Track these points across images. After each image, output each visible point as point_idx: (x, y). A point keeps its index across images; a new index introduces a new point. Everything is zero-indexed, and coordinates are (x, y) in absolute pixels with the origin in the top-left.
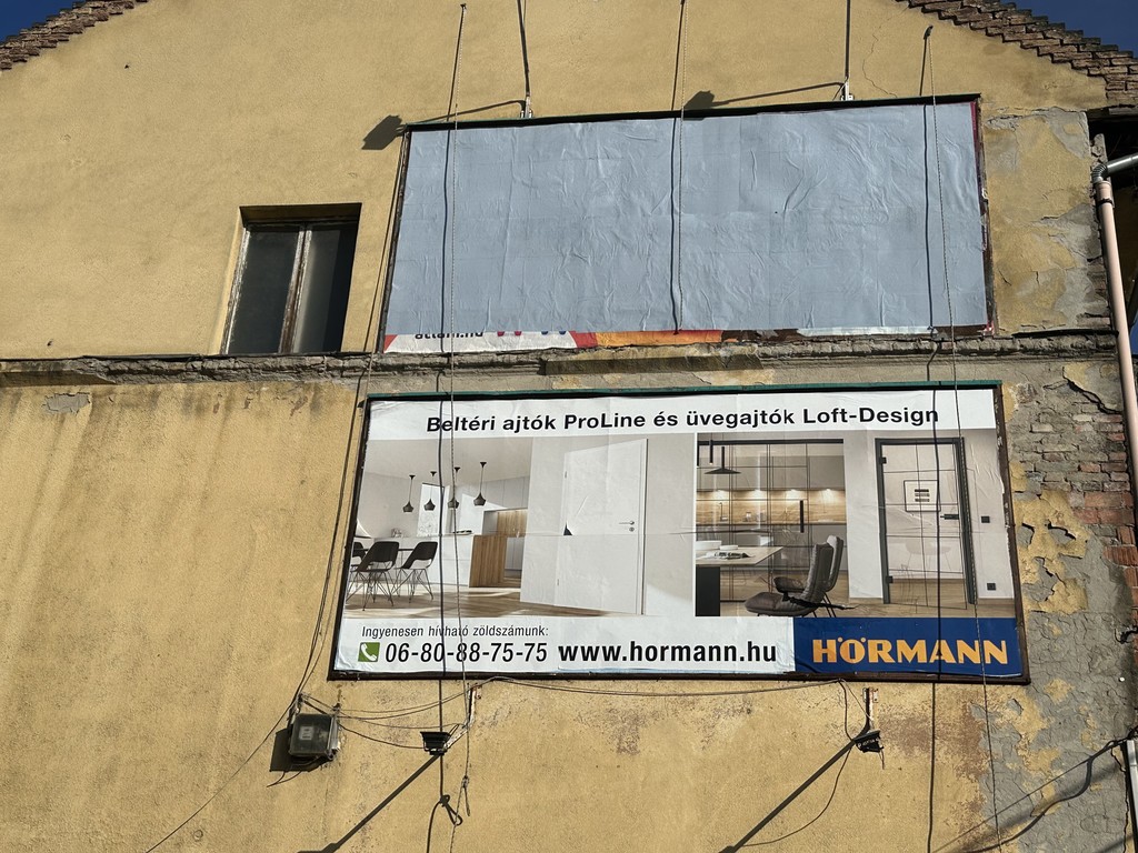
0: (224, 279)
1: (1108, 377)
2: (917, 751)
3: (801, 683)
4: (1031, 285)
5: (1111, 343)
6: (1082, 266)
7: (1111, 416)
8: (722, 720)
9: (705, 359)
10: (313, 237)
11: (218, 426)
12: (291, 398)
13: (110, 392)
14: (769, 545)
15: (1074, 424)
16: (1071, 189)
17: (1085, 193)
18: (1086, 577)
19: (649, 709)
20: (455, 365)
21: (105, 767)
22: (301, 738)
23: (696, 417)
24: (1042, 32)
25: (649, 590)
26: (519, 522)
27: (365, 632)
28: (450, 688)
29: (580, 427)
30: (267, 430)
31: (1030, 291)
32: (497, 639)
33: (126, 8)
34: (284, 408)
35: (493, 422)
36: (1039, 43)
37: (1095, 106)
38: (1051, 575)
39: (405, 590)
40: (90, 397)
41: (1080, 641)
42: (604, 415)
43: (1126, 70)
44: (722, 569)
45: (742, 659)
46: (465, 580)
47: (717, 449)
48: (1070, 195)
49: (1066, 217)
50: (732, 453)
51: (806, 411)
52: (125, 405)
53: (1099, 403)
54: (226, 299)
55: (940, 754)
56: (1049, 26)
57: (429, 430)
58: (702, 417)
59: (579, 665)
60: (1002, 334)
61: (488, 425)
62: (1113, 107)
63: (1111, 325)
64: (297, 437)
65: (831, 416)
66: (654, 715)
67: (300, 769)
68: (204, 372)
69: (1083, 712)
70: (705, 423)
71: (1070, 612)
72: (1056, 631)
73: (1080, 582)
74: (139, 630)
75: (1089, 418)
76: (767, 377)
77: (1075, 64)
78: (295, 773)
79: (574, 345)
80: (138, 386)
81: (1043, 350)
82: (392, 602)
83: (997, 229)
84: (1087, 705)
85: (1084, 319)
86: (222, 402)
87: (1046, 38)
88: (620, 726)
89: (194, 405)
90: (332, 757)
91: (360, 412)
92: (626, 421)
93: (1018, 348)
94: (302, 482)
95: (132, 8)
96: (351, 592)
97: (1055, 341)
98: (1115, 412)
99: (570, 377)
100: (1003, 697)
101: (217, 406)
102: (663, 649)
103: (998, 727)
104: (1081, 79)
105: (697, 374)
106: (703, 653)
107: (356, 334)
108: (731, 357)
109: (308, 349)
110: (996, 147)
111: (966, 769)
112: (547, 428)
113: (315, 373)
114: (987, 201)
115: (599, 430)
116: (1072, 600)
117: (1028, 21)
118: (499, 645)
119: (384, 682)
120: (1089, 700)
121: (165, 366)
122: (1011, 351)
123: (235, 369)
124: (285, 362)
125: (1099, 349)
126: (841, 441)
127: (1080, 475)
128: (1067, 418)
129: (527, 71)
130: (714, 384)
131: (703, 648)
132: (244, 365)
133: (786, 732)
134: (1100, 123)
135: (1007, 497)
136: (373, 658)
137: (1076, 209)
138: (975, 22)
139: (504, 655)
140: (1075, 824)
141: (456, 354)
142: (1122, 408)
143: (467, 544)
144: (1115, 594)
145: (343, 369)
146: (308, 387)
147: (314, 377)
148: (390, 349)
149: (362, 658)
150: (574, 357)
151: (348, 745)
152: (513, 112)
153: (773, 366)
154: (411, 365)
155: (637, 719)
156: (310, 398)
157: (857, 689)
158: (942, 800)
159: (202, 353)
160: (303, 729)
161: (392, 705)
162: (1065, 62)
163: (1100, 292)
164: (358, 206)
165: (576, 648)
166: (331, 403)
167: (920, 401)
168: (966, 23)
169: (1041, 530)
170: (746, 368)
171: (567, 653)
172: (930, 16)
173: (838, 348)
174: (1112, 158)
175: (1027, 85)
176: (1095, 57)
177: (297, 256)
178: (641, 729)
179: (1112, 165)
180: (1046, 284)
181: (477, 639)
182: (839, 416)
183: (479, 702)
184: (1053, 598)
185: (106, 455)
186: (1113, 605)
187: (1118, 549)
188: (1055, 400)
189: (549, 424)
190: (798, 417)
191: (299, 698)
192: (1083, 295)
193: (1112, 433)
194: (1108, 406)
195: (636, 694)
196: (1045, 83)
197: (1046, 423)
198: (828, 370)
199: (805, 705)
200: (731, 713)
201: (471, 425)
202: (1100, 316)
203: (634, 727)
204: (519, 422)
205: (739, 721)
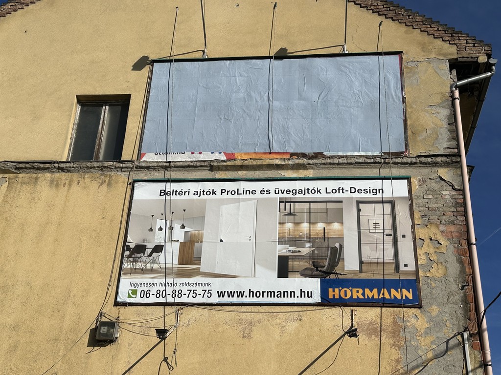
0: (69, 127)
1: (457, 175)
2: (373, 337)
3: (323, 307)
4: (424, 134)
5: (458, 160)
6: (446, 126)
7: (458, 192)
8: (288, 323)
9: (283, 165)
10: (109, 109)
11: (65, 193)
12: (98, 180)
13: (16, 177)
14: (310, 247)
15: (442, 195)
16: (442, 93)
17: (448, 95)
18: (446, 261)
19: (256, 319)
20: (172, 167)
21: (12, 345)
22: (101, 332)
23: (279, 190)
24: (430, 25)
25: (257, 266)
26: (200, 236)
27: (131, 285)
28: (168, 309)
29: (228, 194)
30: (88, 194)
31: (423, 137)
32: (190, 288)
33: (26, 6)
34: (95, 185)
35: (189, 192)
36: (428, 29)
37: (452, 57)
38: (431, 260)
39: (149, 266)
40: (7, 179)
41: (443, 289)
42: (238, 189)
43: (465, 42)
44: (289, 257)
45: (298, 297)
46: (176, 261)
47: (288, 205)
48: (441, 96)
49: (439, 105)
50: (294, 206)
51: (326, 188)
52: (23, 183)
53: (453, 186)
54: (69, 137)
55: (383, 338)
56: (433, 22)
57: (160, 195)
58: (281, 190)
59: (226, 299)
60: (411, 156)
61: (187, 193)
62: (460, 58)
63: (458, 152)
64: (101, 198)
65: (338, 191)
66: (259, 321)
67: (101, 346)
68: (59, 168)
69: (444, 320)
70: (283, 193)
71: (440, 276)
72: (433, 285)
73: (444, 264)
74: (28, 284)
75: (448, 192)
76: (310, 173)
77: (444, 38)
78: (99, 347)
79: (226, 159)
80: (29, 175)
81: (429, 163)
82: (143, 271)
83: (409, 110)
84: (446, 317)
85: (447, 150)
86: (67, 182)
87: (431, 27)
88: (244, 326)
89: (55, 183)
90: (115, 340)
91: (129, 187)
92: (248, 192)
93: (418, 162)
94: (103, 218)
95: (28, 6)
96: (125, 267)
97: (434, 159)
98: (459, 190)
99: (223, 173)
100: (411, 313)
101: (65, 184)
102: (263, 292)
103: (408, 326)
104: (446, 46)
105: (279, 171)
106: (281, 294)
107: (128, 152)
108: (294, 165)
109: (106, 159)
110: (409, 75)
111: (394, 345)
112: (213, 195)
113: (109, 169)
114: (405, 98)
115: (236, 196)
116: (440, 271)
117: (424, 19)
118: (191, 290)
119: (139, 307)
120: (447, 315)
121: (42, 165)
122: (415, 163)
123: (73, 167)
124: (96, 164)
125: (453, 162)
126: (342, 202)
127: (444, 217)
128: (438, 192)
129: (205, 37)
130: (287, 176)
131: (281, 292)
132: (77, 166)
133: (316, 329)
134: (454, 65)
135: (413, 227)
136: (134, 296)
137: (443, 102)
138: (401, 20)
139: (193, 295)
140: (441, 369)
141: (172, 162)
142: (462, 188)
143: (177, 246)
144: (459, 269)
145: (122, 168)
146: (106, 176)
147: (109, 171)
148: (143, 159)
149: (129, 296)
150: (225, 164)
151: (123, 335)
152: (199, 55)
153: (312, 168)
154: (153, 166)
155: (251, 323)
156: (107, 181)
157: (347, 310)
158: (384, 358)
159: (59, 160)
160: (102, 328)
161: (143, 317)
162: (439, 38)
163: (453, 138)
164: (130, 95)
165: (225, 292)
166: (116, 183)
167: (376, 184)
168: (397, 20)
169: (427, 241)
170: (301, 169)
171: (221, 294)
172: (381, 17)
173: (340, 161)
174: (459, 80)
175: (423, 48)
176: (452, 36)
177: (102, 117)
178: (253, 327)
179: (459, 83)
180: (430, 134)
181: (181, 288)
182: (341, 191)
183: (182, 316)
184: (432, 271)
185: (14, 205)
186: (458, 274)
187: (460, 250)
188: (434, 185)
189: (214, 193)
190: (323, 191)
191: (101, 314)
192: (446, 139)
193: (458, 199)
194: (456, 187)
195: (251, 312)
196: (431, 47)
197: (430, 194)
198: (336, 170)
199: (325, 317)
200: (293, 320)
201: (179, 193)
202: (453, 148)
203: (250, 327)
204: (200, 192)
205: (296, 324)
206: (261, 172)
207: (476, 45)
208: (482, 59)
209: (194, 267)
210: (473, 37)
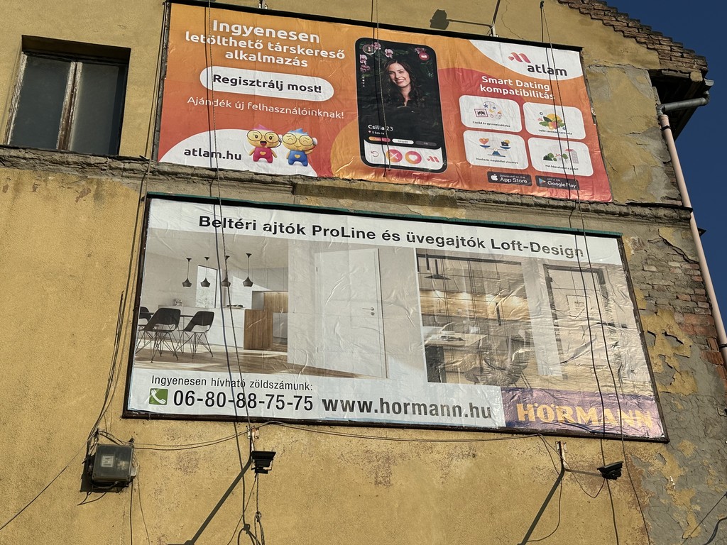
1: (687, 239)
2: (598, 490)
3: (510, 435)
4: (630, 175)
5: (688, 216)
7: (692, 265)
8: (454, 462)
9: (418, 196)
11: (8, 203)
12: (75, 187)
14: (477, 333)
15: (669, 268)
16: (646, 117)
17: (654, 121)
18: (693, 371)
19: (397, 451)
20: (221, 178)
22: (103, 465)
24: (615, 17)
25: (391, 360)
26: (282, 301)
27: (154, 380)
29: (325, 235)
30: (55, 210)
31: (631, 177)
32: (270, 391)
34: (71, 195)
35: (255, 224)
36: (614, 23)
37: (653, 68)
38: (671, 367)
39: (188, 348)
41: (695, 414)
42: (343, 228)
43: (669, 48)
44: (444, 348)
45: (466, 416)
46: (241, 343)
47: (432, 261)
48: (645, 120)
49: (645, 133)
50: (443, 264)
51: (492, 240)
53: (683, 255)
55: (615, 492)
56: (620, 15)
57: (201, 225)
58: (418, 236)
59: (339, 415)
61: (251, 226)
62: (664, 70)
64: (83, 219)
65: (511, 245)
66: (402, 456)
67: (97, 491)
69: (706, 465)
70: (421, 241)
71: (687, 394)
72: (680, 407)
73: (690, 374)
75: (678, 265)
76: (461, 214)
77: (638, 39)
78: (100, 495)
79: (315, 175)
81: (646, 217)
82: (177, 357)
83: (603, 136)
84: (707, 459)
85: (665, 199)
86: (11, 184)
87: (617, 20)
88: (375, 464)
91: (143, 204)
92: (361, 234)
93: (631, 213)
94: (89, 256)
96: (140, 347)
97: (654, 211)
98: (695, 262)
99: (313, 199)
100: (652, 452)
101: (6, 187)
102: (406, 405)
103: (650, 474)
104: (642, 50)
105: (410, 207)
106: (436, 409)
107: (133, 141)
108: (436, 197)
110: (594, 83)
112: (298, 233)
113: (97, 170)
114: (595, 117)
115: (340, 239)
116: (687, 386)
117: (605, 8)
118: (273, 396)
119: (173, 422)
120: (709, 456)
122: (626, 214)
123: (25, 158)
124: (71, 158)
125: (681, 219)
126: (520, 264)
127: (678, 302)
128: (664, 263)
130: (423, 215)
131: (436, 406)
132: (33, 156)
133: (503, 472)
134: (657, 79)
135: (636, 312)
136: (162, 401)
137: (650, 130)
138: (572, 3)
139: (278, 404)
141: (221, 170)
142: (696, 260)
143: (240, 316)
144: (713, 383)
145: (125, 170)
146: (91, 181)
147: (96, 174)
149: (152, 401)
151: (146, 471)
152: (252, 4)
153: (465, 207)
154: (183, 174)
155: (388, 459)
156: (94, 188)
157: (552, 441)
158: (621, 526)
160: (104, 458)
161: (181, 441)
162: (632, 37)
163: (672, 184)
164: (128, 50)
165: (336, 401)
166: (113, 195)
167: (568, 241)
168: (565, 3)
169: (660, 337)
170: (446, 206)
171: (329, 405)
173: (511, 199)
175: (610, 48)
176: (650, 38)
178: (392, 466)
179: (668, 106)
180: (640, 174)
181: (254, 391)
182: (516, 246)
183: (258, 441)
184: (675, 383)
186: (713, 390)
187: (710, 353)
188: (655, 250)
189: (300, 230)
190: (488, 244)
191: (97, 433)
192: (663, 185)
193: (694, 275)
194: (690, 257)
195: (386, 439)
196: (621, 49)
197: (651, 265)
198: (503, 214)
199: (515, 453)
200: (461, 456)
201: (236, 225)
202: (675, 199)
203: (387, 465)
204: (275, 226)
205: (467, 463)
206: (379, 204)
207: (685, 55)
208: (696, 76)
209: (276, 354)
210: (680, 43)
